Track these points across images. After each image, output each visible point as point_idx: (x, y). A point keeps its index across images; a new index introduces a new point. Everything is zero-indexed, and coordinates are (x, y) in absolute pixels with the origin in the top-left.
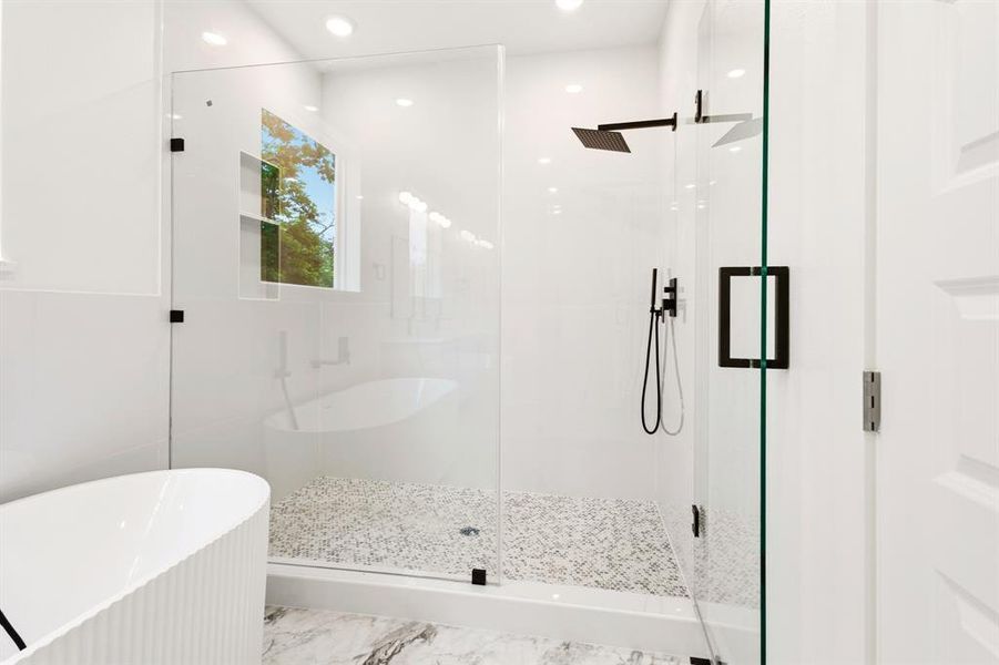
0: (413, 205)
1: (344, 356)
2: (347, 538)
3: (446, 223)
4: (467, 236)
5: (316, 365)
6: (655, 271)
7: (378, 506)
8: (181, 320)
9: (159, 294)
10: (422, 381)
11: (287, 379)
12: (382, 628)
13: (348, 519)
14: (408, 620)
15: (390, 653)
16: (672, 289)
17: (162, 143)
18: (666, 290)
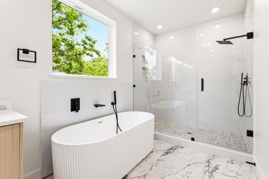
0: (173, 59)
1: (159, 94)
2: (163, 130)
3: (180, 63)
4: (185, 65)
5: (154, 96)
6: (242, 74)
7: (168, 126)
8: (135, 87)
9: (132, 82)
10: (176, 101)
11: (150, 99)
12: (173, 145)
13: (163, 127)
14: (178, 145)
15: (175, 148)
16: (247, 78)
17: (132, 56)
18: (245, 79)
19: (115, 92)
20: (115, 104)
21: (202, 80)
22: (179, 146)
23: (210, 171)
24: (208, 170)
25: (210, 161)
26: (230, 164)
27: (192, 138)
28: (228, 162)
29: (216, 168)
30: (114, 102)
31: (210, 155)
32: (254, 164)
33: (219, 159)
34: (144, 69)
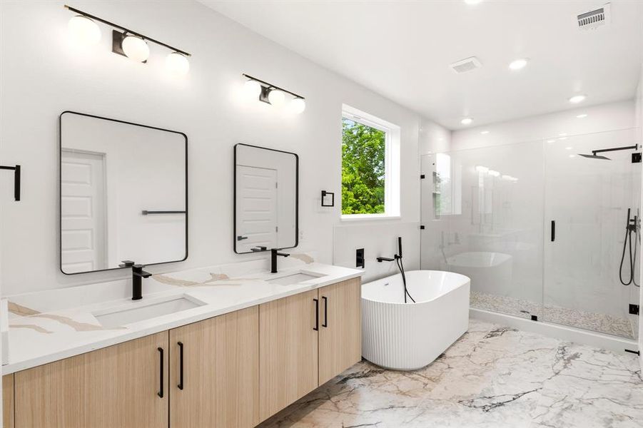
6: (629, 210)
8: (423, 229)
12: (499, 326)
14: (508, 326)
15: (503, 330)
16: (635, 220)
17: (420, 176)
18: (632, 220)
19: (400, 239)
20: (400, 257)
21: (553, 223)
22: (509, 328)
23: (565, 358)
24: (563, 357)
25: (565, 348)
26: (599, 354)
27: (533, 316)
28: (595, 351)
29: (576, 356)
30: (398, 255)
31: (566, 342)
32: (638, 353)
33: (581, 348)
34: (435, 195)
